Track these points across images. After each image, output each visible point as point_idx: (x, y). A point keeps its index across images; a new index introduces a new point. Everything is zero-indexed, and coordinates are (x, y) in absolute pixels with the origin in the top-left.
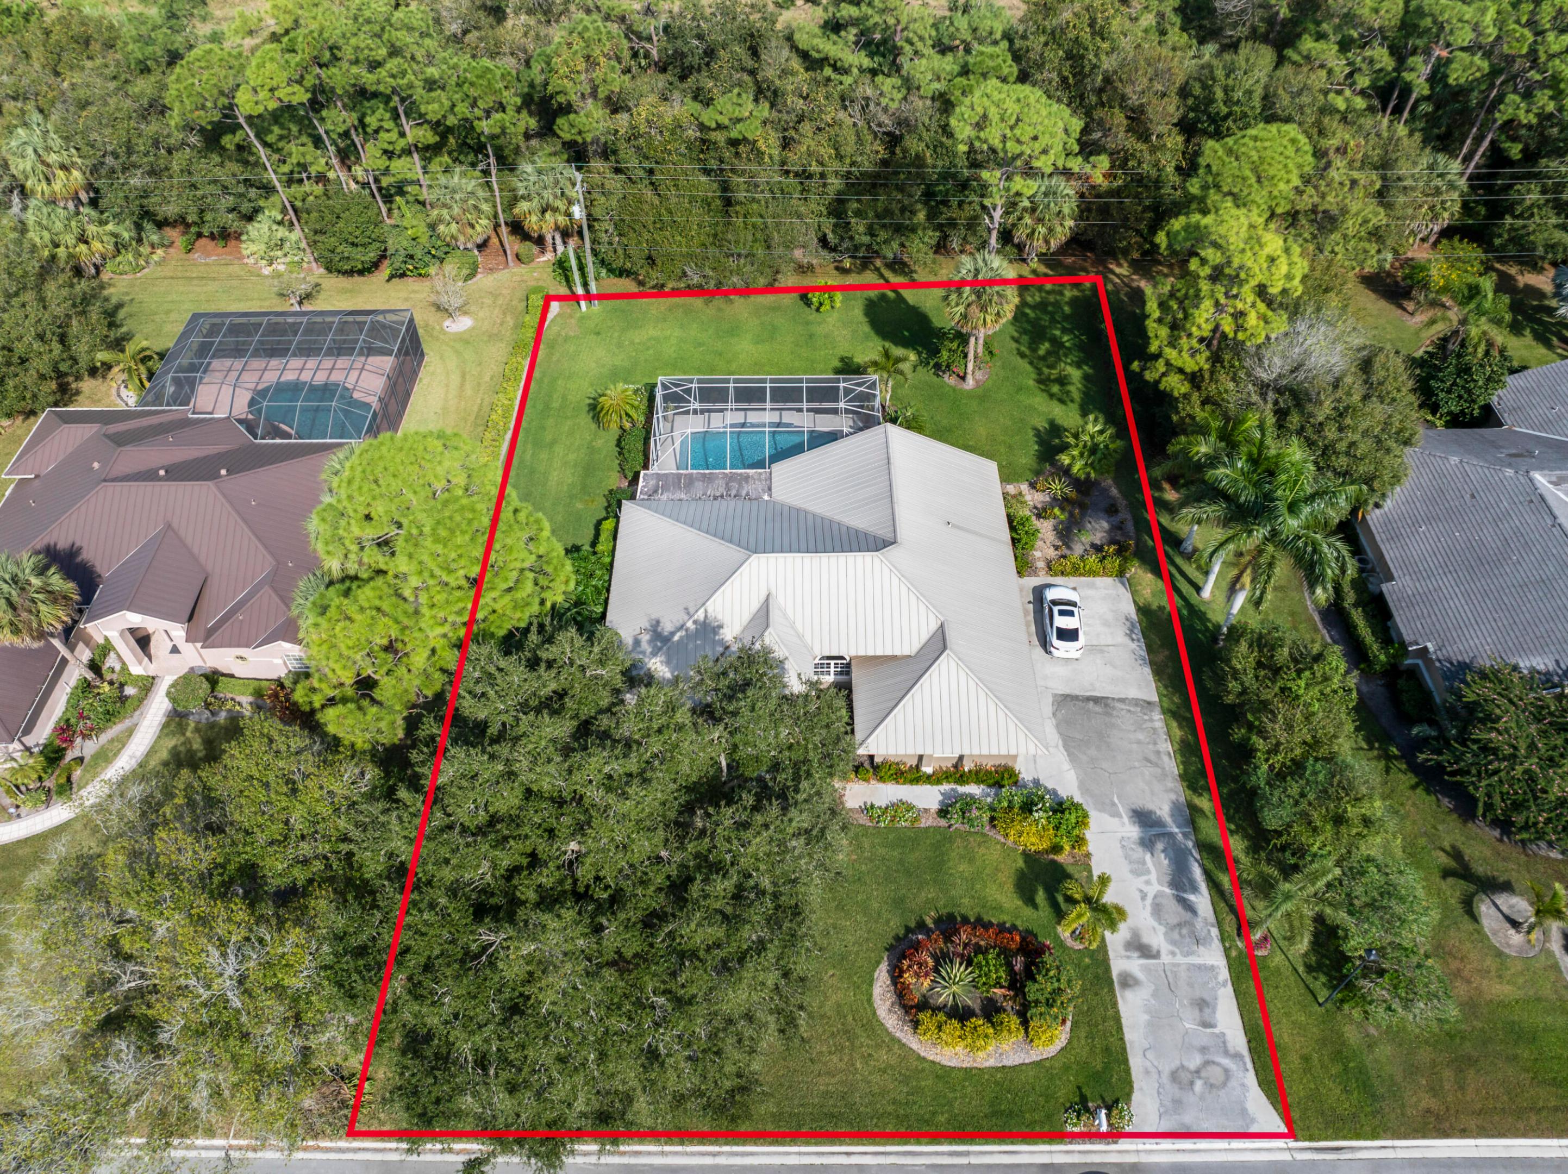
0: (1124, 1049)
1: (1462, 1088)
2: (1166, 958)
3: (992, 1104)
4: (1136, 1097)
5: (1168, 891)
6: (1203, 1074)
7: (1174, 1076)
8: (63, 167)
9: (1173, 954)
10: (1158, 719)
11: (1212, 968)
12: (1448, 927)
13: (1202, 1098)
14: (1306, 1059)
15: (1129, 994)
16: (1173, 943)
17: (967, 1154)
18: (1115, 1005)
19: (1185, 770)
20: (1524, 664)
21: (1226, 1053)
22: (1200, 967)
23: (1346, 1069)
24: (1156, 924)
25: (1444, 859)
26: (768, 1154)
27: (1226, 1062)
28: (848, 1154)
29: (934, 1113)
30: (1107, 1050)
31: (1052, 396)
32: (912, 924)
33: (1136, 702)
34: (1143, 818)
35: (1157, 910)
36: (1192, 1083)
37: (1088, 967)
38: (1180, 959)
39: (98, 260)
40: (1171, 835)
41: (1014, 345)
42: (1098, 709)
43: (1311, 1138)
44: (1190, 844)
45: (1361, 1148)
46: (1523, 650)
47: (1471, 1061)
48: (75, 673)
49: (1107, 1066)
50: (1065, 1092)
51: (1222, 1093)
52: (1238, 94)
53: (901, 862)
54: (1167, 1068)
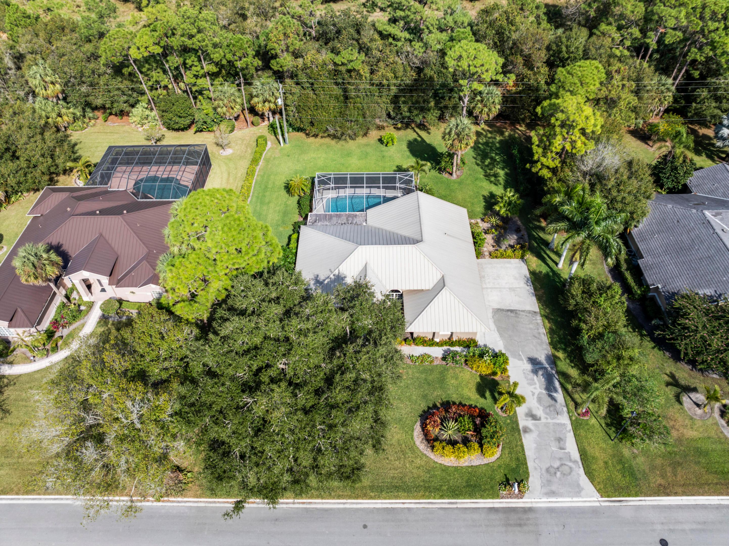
0: (525, 459)
1: (675, 475)
2: (543, 420)
3: (467, 482)
4: (530, 479)
5: (544, 392)
6: (560, 469)
7: (548, 470)
8: (52, 83)
9: (547, 418)
10: (539, 319)
11: (564, 424)
12: (669, 407)
13: (560, 479)
14: (606, 463)
15: (527, 435)
16: (547, 414)
17: (456, 503)
18: (521, 440)
19: (552, 341)
20: (701, 292)
21: (570, 460)
22: (558, 424)
23: (624, 467)
24: (539, 406)
25: (667, 378)
26: (368, 503)
27: (570, 464)
28: (403, 503)
29: (441, 486)
30: (518, 459)
31: (491, 182)
32: (431, 406)
33: (529, 312)
34: (533, 361)
35: (539, 400)
36: (555, 473)
37: (509, 424)
38: (550, 421)
39: (66, 125)
40: (545, 368)
41: (474, 160)
42: (512, 315)
43: (608, 496)
44: (554, 372)
45: (631, 501)
46: (700, 286)
47: (679, 464)
48: (59, 299)
49: (518, 466)
50: (499, 477)
51: (569, 477)
52: (572, 49)
53: (426, 379)
54: (545, 466)
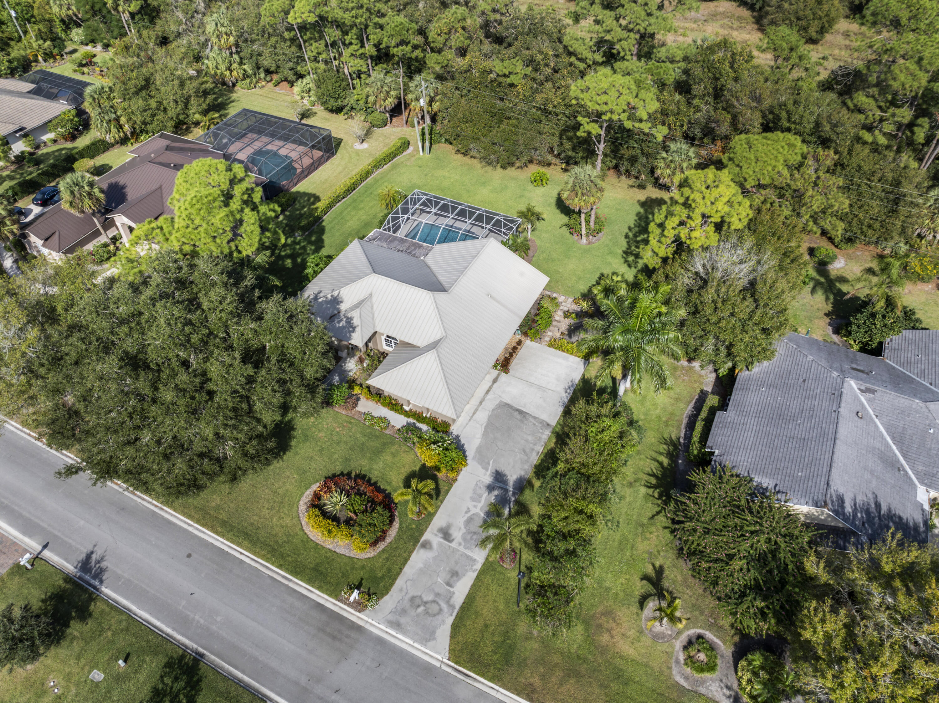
0: (398, 574)
2: (454, 545)
3: (317, 565)
4: (386, 598)
5: (482, 515)
6: (427, 605)
7: (413, 599)
9: (460, 544)
10: (547, 433)
11: (475, 560)
12: (623, 605)
13: (418, 616)
14: (486, 626)
17: (290, 580)
19: (540, 465)
20: (757, 479)
21: (448, 602)
22: (468, 557)
23: (503, 642)
24: (463, 527)
25: (650, 570)
26: (210, 536)
27: (444, 606)
28: (241, 553)
29: (288, 555)
30: (389, 570)
32: (345, 472)
33: (542, 422)
34: (499, 477)
35: (469, 521)
36: (419, 606)
37: (412, 529)
38: (461, 549)
39: (234, 81)
40: (507, 491)
41: (627, 231)
42: (519, 417)
43: (456, 663)
44: (513, 499)
45: (480, 682)
46: (763, 472)
47: (578, 675)
49: (382, 578)
50: (354, 578)
51: (430, 619)
53: (363, 444)
54: (413, 592)
